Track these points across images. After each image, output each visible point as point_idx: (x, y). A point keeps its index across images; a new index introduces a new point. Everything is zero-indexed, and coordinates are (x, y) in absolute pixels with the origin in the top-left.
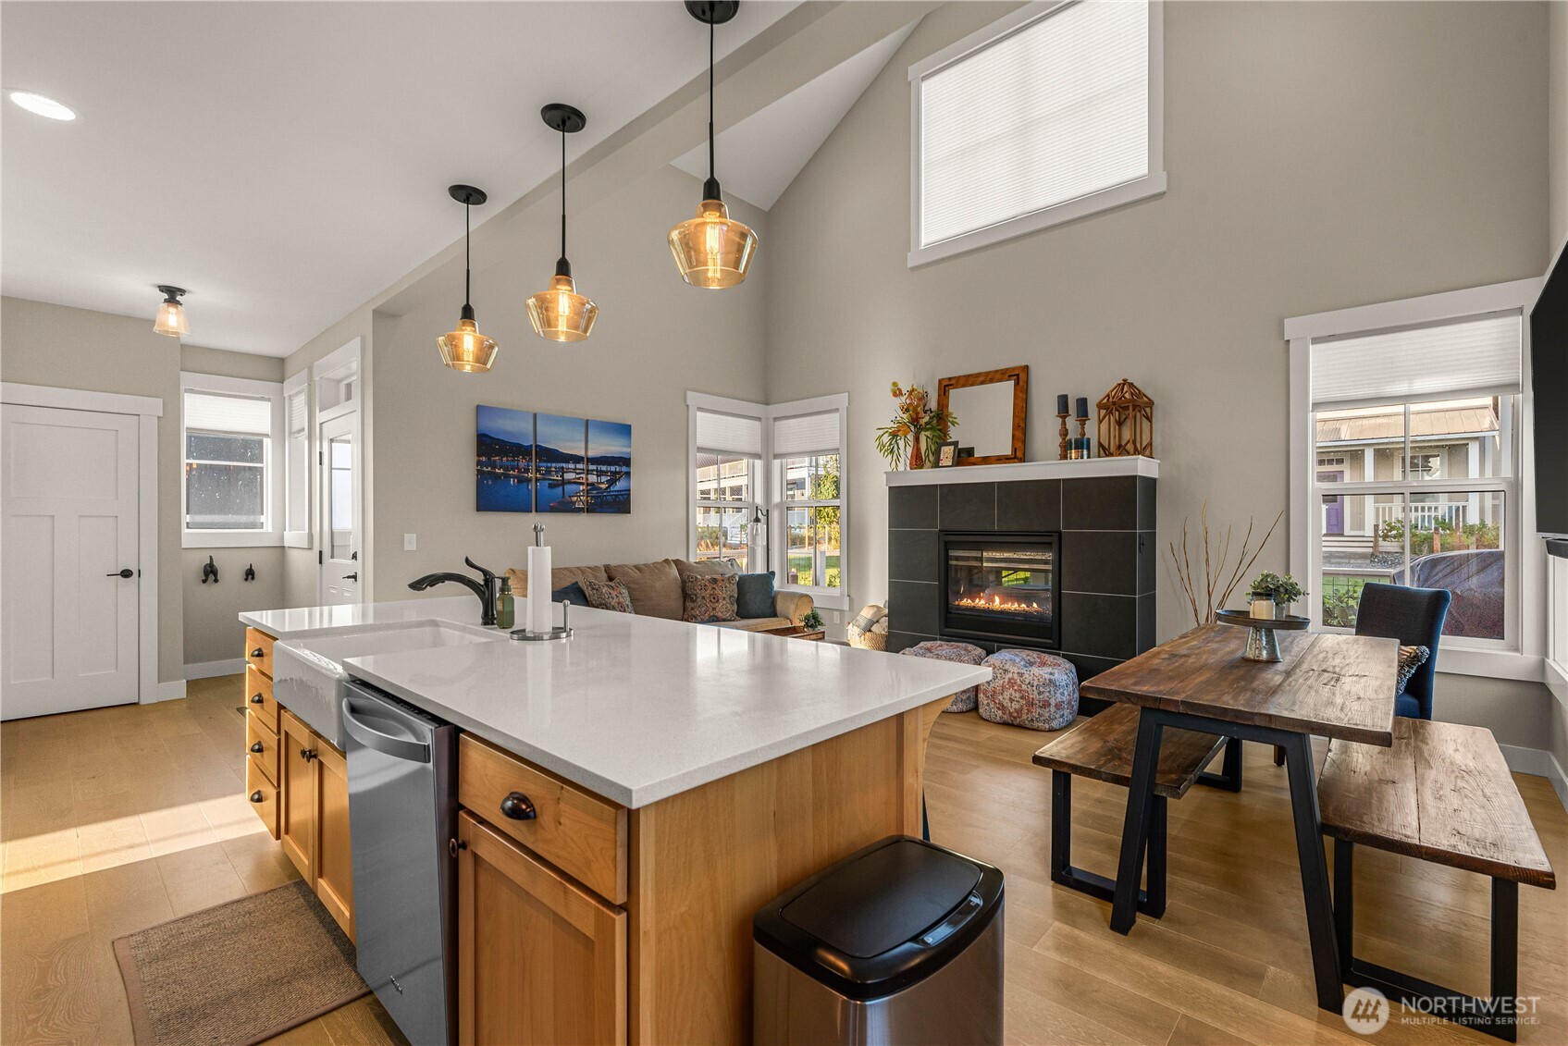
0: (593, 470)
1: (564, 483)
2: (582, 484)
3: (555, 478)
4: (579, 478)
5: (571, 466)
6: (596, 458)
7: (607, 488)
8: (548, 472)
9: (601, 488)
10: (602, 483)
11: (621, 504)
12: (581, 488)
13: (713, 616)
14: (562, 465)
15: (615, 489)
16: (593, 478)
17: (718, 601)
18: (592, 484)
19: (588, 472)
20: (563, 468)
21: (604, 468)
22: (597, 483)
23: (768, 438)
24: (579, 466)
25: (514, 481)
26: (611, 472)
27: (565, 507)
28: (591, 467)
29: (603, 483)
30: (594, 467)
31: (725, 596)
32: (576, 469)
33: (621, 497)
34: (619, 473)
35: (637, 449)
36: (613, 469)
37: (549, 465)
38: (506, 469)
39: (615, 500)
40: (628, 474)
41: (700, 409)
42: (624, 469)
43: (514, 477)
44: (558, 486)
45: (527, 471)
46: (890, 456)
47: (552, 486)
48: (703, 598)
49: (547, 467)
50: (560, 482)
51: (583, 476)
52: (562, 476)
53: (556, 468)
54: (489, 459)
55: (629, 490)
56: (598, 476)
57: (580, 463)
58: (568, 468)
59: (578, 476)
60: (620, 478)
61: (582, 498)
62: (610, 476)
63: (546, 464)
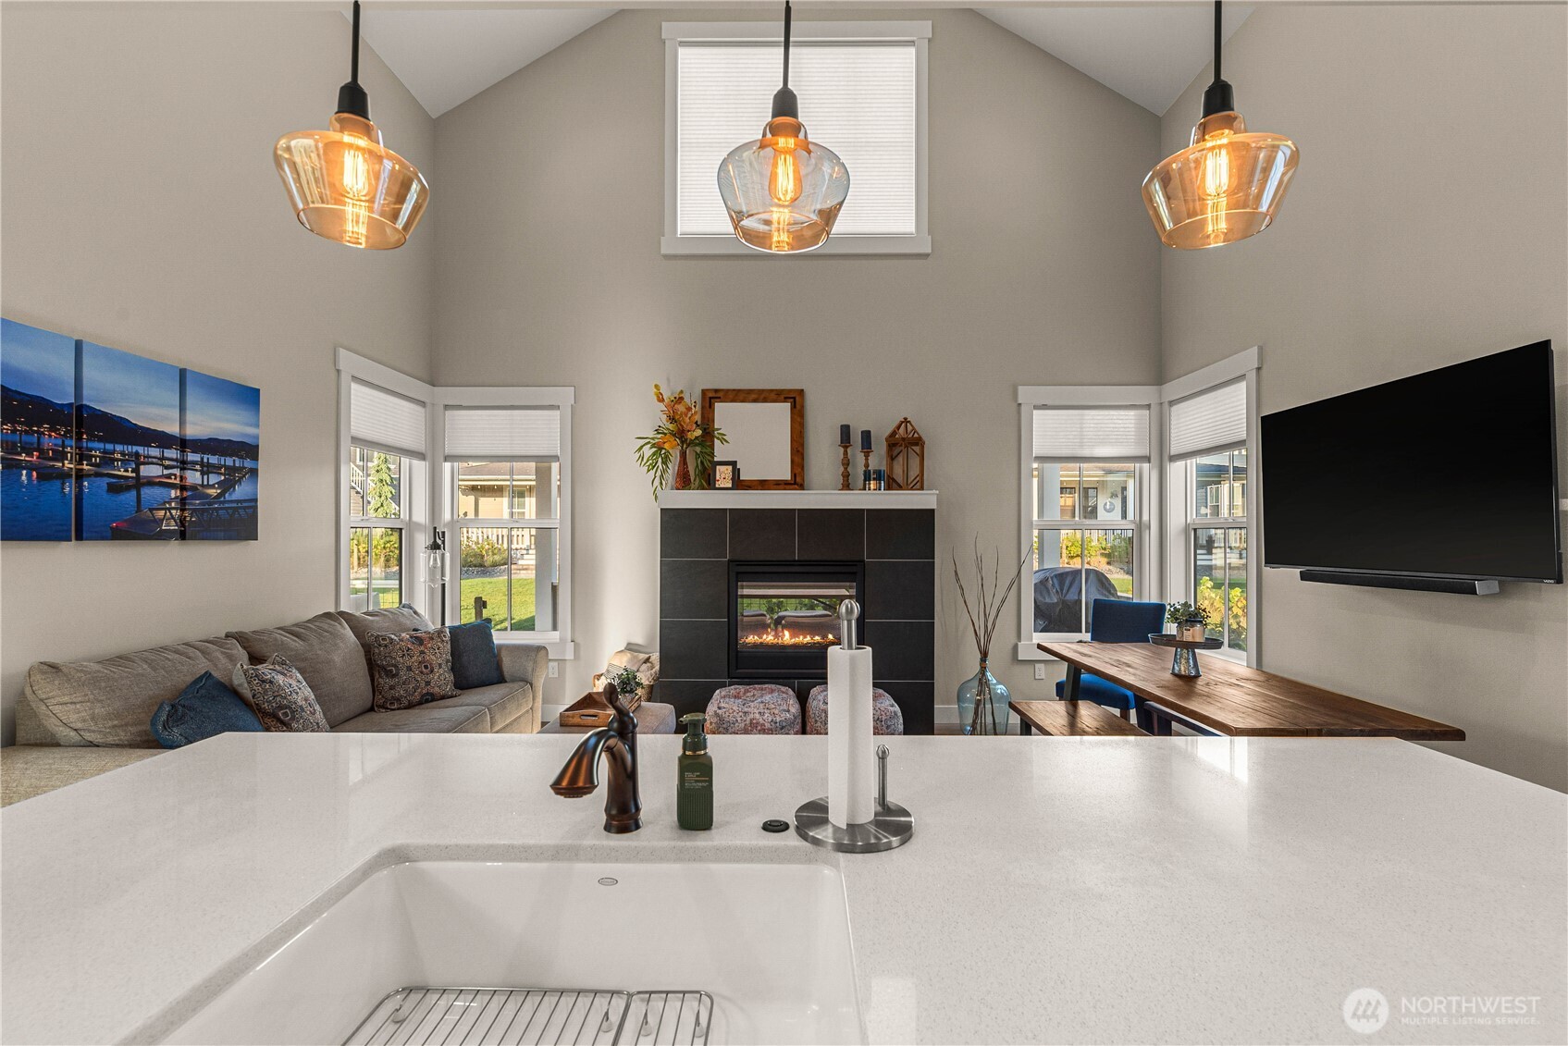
0: (195, 463)
1: (139, 483)
2: (173, 486)
3: (122, 473)
4: (169, 476)
5: (155, 452)
6: (199, 441)
7: (219, 496)
8: (108, 460)
9: (208, 496)
10: (209, 486)
12: (173, 493)
13: (428, 693)
14: (135, 448)
15: (234, 497)
16: (194, 477)
17: (432, 671)
18: (194, 488)
19: (184, 465)
20: (137, 454)
21: (214, 460)
22: (202, 485)
23: (434, 432)
24: (168, 453)
26: (226, 467)
27: (142, 529)
28: (191, 457)
29: (212, 487)
30: (196, 457)
31: (440, 661)
32: (163, 458)
33: (242, 512)
34: (240, 469)
35: (269, 432)
36: (229, 461)
37: (109, 447)
39: (230, 516)
40: (254, 472)
41: (355, 379)
42: (248, 464)
43: (30, 467)
44: (128, 488)
45: (58, 456)
46: (653, 472)
47: (115, 489)
48: (409, 669)
49: (105, 452)
50: (131, 482)
51: (176, 472)
52: (136, 470)
53: (123, 454)
55: (256, 500)
56: (203, 473)
57: (169, 447)
58: (149, 457)
59: (166, 472)
60: (241, 478)
61: (174, 512)
62: (224, 475)
63: (101, 445)
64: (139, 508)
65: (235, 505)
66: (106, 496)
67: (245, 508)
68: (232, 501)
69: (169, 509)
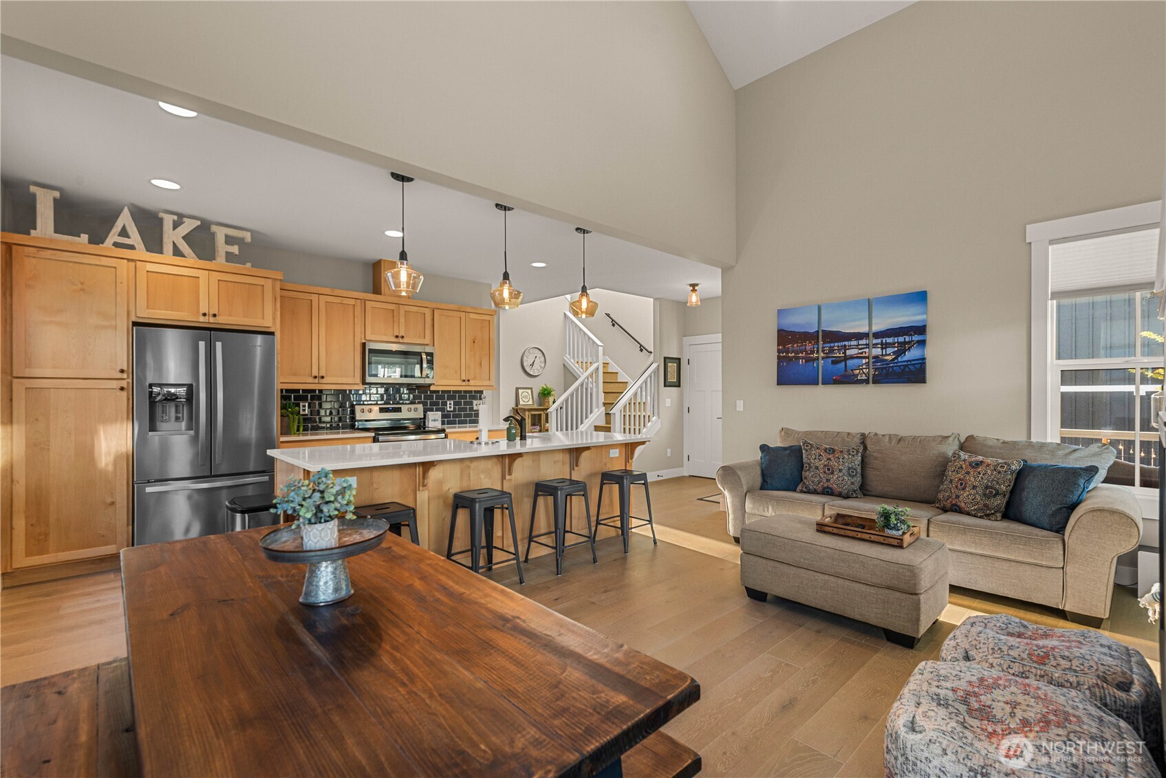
0: (878, 344)
1: (846, 358)
2: (865, 358)
3: (838, 355)
4: (862, 353)
5: (854, 343)
6: (881, 332)
7: (893, 359)
8: (832, 350)
9: (886, 360)
10: (886, 355)
11: (916, 374)
12: (864, 361)
14: (844, 343)
15: (905, 359)
16: (877, 351)
18: (876, 357)
19: (875, 346)
20: (845, 346)
21: (890, 340)
22: (882, 355)
24: (861, 342)
25: (802, 361)
26: (898, 342)
27: (847, 379)
28: (875, 341)
29: (889, 355)
30: (879, 341)
32: (859, 345)
33: (911, 367)
34: (909, 342)
35: (933, 316)
36: (901, 339)
37: (832, 345)
38: (797, 352)
39: (903, 370)
40: (922, 343)
41: (1052, 242)
42: (916, 338)
43: (803, 358)
44: (841, 361)
45: (812, 352)
47: (834, 363)
49: (830, 347)
50: (842, 359)
51: (867, 350)
52: (845, 353)
53: (838, 347)
54: (784, 347)
55: (924, 359)
56: (882, 349)
57: (862, 339)
58: (851, 346)
59: (860, 351)
60: (909, 348)
61: (864, 370)
62: (898, 347)
63: (828, 345)
64: (846, 371)
65: (906, 363)
66: (831, 366)
67: (913, 365)
68: (901, 362)
69: (862, 369)
